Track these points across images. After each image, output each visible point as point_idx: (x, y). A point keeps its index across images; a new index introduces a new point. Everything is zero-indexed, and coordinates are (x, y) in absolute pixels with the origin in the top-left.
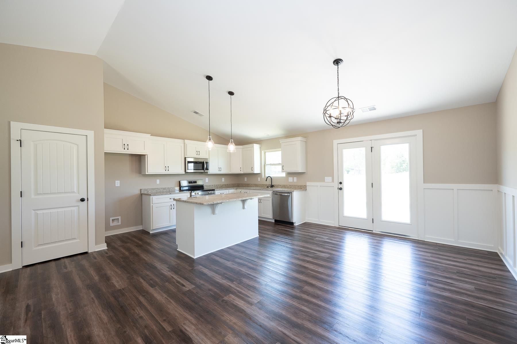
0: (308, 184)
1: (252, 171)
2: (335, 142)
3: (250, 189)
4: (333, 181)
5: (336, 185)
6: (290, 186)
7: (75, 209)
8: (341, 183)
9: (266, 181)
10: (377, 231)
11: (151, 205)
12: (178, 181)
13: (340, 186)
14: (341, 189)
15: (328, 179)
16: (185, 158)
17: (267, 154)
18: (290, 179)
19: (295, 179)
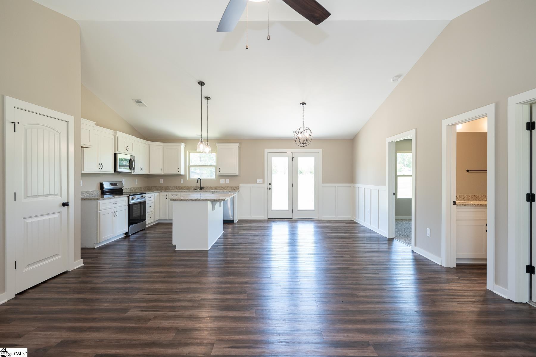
0: (241, 185)
1: (178, 173)
2: (266, 151)
3: (181, 192)
4: (264, 182)
5: (266, 185)
6: (222, 187)
7: (57, 215)
8: (270, 184)
9: (197, 183)
10: (295, 218)
11: (98, 212)
12: (99, 182)
13: (269, 186)
14: (270, 189)
15: (259, 181)
16: (115, 154)
17: (191, 154)
18: (222, 181)
19: (228, 181)
